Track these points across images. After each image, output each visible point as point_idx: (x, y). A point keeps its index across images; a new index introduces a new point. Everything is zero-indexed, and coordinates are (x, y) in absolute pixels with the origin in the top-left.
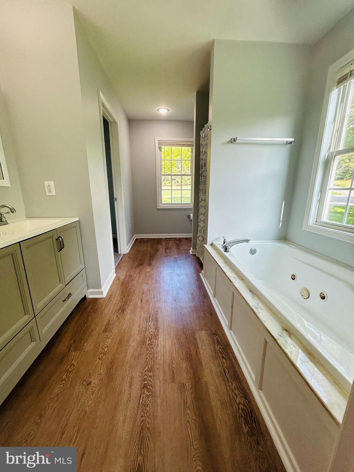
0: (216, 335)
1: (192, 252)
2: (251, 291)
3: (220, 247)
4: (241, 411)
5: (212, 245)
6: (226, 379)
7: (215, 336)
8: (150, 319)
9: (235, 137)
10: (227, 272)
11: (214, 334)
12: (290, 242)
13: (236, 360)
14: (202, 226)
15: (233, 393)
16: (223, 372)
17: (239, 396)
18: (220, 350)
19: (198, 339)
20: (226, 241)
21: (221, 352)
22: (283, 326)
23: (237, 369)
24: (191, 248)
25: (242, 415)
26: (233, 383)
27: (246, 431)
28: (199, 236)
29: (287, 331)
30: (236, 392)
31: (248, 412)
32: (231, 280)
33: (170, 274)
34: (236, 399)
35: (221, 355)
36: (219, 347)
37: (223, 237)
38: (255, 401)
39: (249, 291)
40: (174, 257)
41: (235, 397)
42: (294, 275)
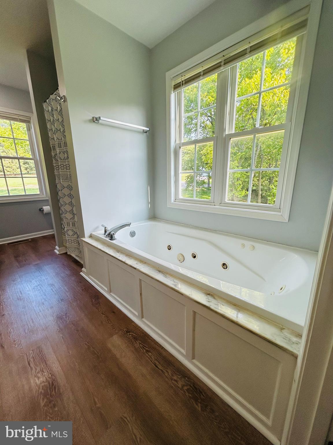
0: (129, 332)
1: (59, 251)
2: (160, 271)
3: (102, 236)
4: (187, 394)
5: (91, 236)
6: (161, 372)
7: (128, 334)
8: (32, 365)
9: (97, 116)
10: (126, 260)
11: (127, 332)
12: (158, 219)
13: (159, 345)
14: (69, 218)
15: (173, 381)
16: (154, 366)
17: (178, 379)
18: (141, 345)
19: (113, 349)
20: (107, 229)
21: (143, 348)
22: (205, 292)
23: (164, 354)
24: (57, 247)
25: (190, 397)
26: (168, 370)
27: (200, 409)
28: (68, 230)
29: (209, 295)
30: (175, 378)
31: (193, 388)
32: (135, 267)
33: (39, 288)
34: (177, 385)
35: (144, 350)
36: (139, 343)
37: (102, 226)
38: (192, 373)
39: (158, 272)
40: (34, 263)
41: (176, 383)
42: (169, 246)
